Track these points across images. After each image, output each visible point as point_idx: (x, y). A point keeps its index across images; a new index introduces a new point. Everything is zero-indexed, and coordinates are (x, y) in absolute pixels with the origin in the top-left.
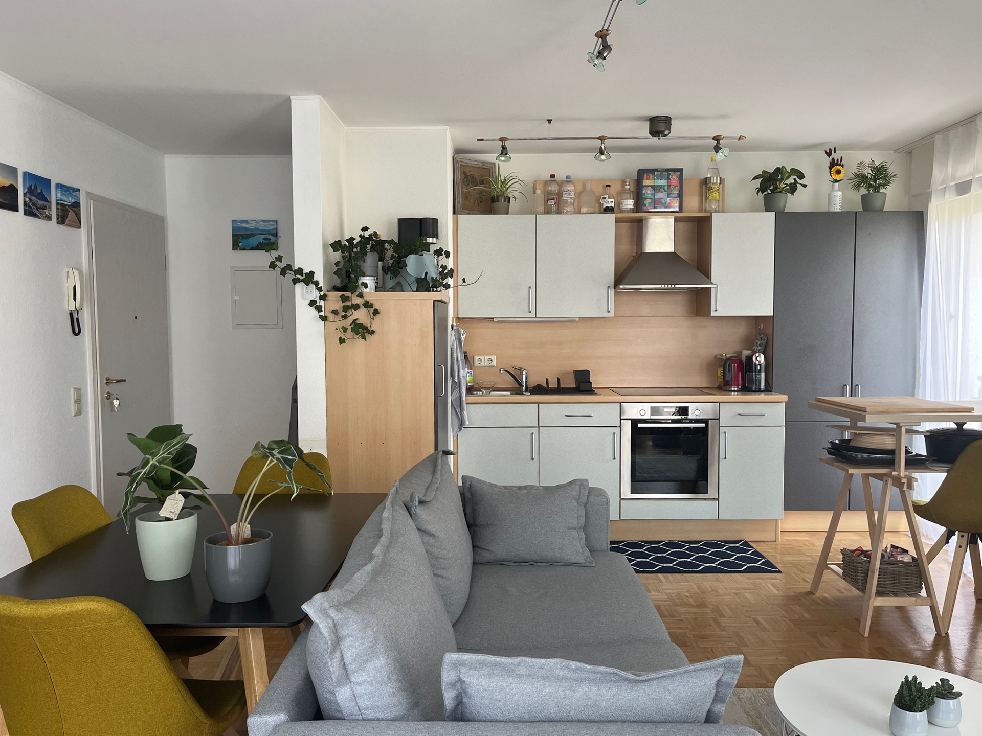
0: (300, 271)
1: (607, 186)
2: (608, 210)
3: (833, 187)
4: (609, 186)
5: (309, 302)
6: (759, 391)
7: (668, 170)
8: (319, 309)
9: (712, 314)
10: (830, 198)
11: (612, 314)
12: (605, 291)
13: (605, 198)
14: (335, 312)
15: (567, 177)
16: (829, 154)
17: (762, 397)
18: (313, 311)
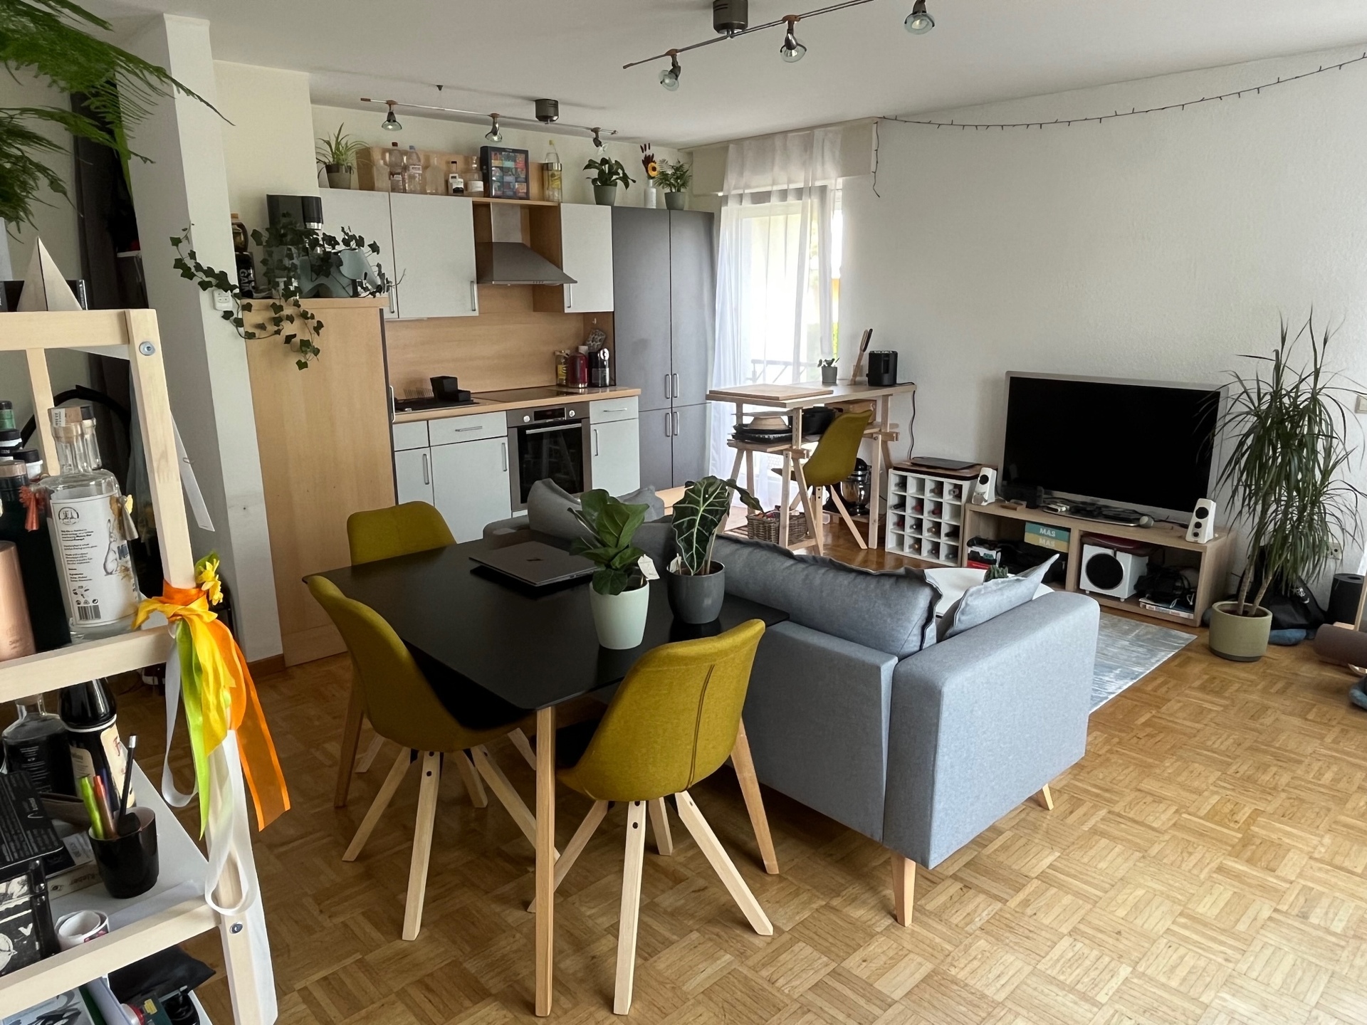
0: (209, 272)
1: (453, 162)
2: (458, 192)
3: (648, 183)
4: (455, 162)
5: (222, 314)
6: (605, 386)
7: (515, 151)
8: (239, 323)
9: (567, 311)
10: (646, 195)
11: (476, 313)
12: (467, 286)
13: (455, 177)
14: (262, 327)
15: (411, 147)
16: (643, 149)
17: (608, 393)
18: (229, 326)
